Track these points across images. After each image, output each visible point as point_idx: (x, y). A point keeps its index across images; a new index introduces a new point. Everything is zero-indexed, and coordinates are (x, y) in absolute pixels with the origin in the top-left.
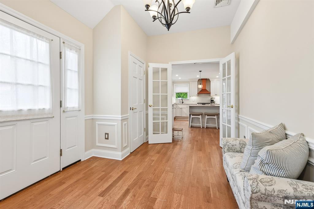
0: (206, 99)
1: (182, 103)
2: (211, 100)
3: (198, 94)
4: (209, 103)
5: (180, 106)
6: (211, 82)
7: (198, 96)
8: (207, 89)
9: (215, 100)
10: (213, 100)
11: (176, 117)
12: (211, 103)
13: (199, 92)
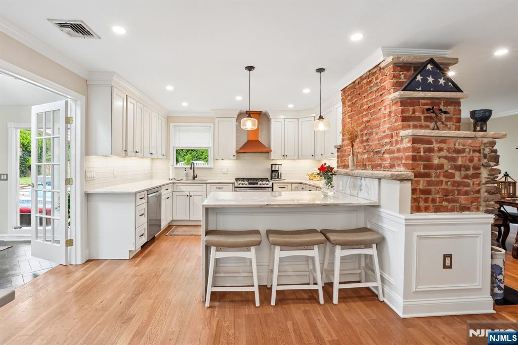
0: (257, 168)
1: (194, 177)
2: (273, 171)
3: (238, 152)
4: (267, 180)
5: (186, 189)
6: (273, 121)
7: (237, 158)
8: (262, 139)
9: (282, 170)
10: (277, 171)
11: (173, 221)
12: (272, 178)
13: (241, 148)
